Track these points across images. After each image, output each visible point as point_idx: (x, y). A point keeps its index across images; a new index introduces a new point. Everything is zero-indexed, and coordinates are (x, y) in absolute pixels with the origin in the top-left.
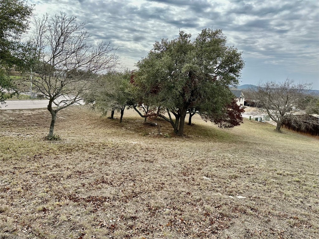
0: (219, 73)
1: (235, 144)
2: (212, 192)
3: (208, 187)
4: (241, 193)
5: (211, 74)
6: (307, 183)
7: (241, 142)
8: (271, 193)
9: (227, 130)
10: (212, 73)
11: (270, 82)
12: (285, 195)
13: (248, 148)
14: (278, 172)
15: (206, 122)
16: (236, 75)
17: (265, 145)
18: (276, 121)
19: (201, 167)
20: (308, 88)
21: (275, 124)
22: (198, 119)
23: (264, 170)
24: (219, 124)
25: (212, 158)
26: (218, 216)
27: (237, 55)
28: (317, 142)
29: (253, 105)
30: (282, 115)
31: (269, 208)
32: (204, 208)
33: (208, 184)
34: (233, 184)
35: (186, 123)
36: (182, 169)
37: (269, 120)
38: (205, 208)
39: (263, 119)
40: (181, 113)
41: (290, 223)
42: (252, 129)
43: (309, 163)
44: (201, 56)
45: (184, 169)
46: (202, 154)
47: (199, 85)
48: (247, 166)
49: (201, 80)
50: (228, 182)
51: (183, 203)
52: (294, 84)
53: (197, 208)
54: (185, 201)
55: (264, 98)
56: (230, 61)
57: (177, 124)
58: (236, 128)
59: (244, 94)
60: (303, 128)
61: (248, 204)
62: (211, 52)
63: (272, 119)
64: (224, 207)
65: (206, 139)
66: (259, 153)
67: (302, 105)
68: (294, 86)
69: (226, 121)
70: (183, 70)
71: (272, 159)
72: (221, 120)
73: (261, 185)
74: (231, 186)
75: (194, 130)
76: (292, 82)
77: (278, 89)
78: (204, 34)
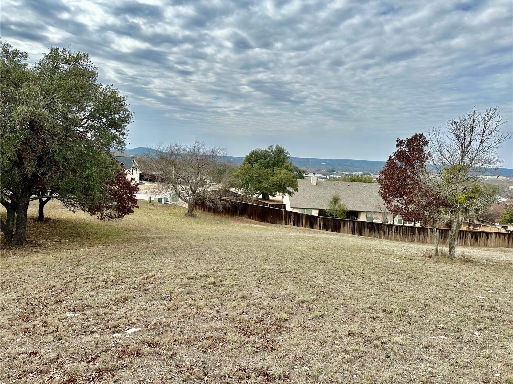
0: (89, 128)
1: (126, 245)
2: (82, 336)
3: (74, 331)
4: (132, 324)
5: (75, 129)
6: (225, 283)
7: (138, 240)
8: (179, 311)
9: (114, 223)
10: (77, 127)
11: (174, 145)
12: (197, 307)
13: (147, 247)
14: (188, 276)
15: (74, 212)
16: (119, 132)
17: (173, 238)
18: (186, 201)
19: (62, 297)
20: (222, 154)
21: (186, 206)
22: (58, 208)
23: (169, 278)
24: (99, 213)
25: (85, 277)
26: (92, 376)
27: (119, 100)
28: (236, 224)
29: (152, 179)
30: (194, 192)
31: (175, 335)
32: (65, 371)
33: (75, 324)
34: (121, 312)
35: (33, 219)
36: (21, 310)
37: (177, 201)
38: (68, 371)
39: (169, 199)
40: (17, 200)
41: (203, 347)
42: (154, 217)
43: (227, 254)
44: (52, 96)
45: (25, 310)
46: (66, 273)
47: (53, 146)
48: (145, 276)
49: (56, 139)
50: (112, 312)
51: (20, 375)
52: (205, 150)
53: (51, 375)
54: (24, 371)
55: (169, 168)
56: (108, 108)
57: (11, 223)
58: (128, 217)
59: (139, 162)
60: (220, 208)
61: (143, 338)
62: (70, 90)
63: (181, 198)
64: (104, 357)
65: (76, 243)
66: (164, 252)
67: (217, 177)
68: (205, 152)
69: (109, 208)
70: (15, 118)
71: (181, 258)
72: (100, 207)
73: (164, 302)
74: (116, 317)
75: (51, 230)
76: (203, 145)
77: (186, 155)
78: (55, 56)
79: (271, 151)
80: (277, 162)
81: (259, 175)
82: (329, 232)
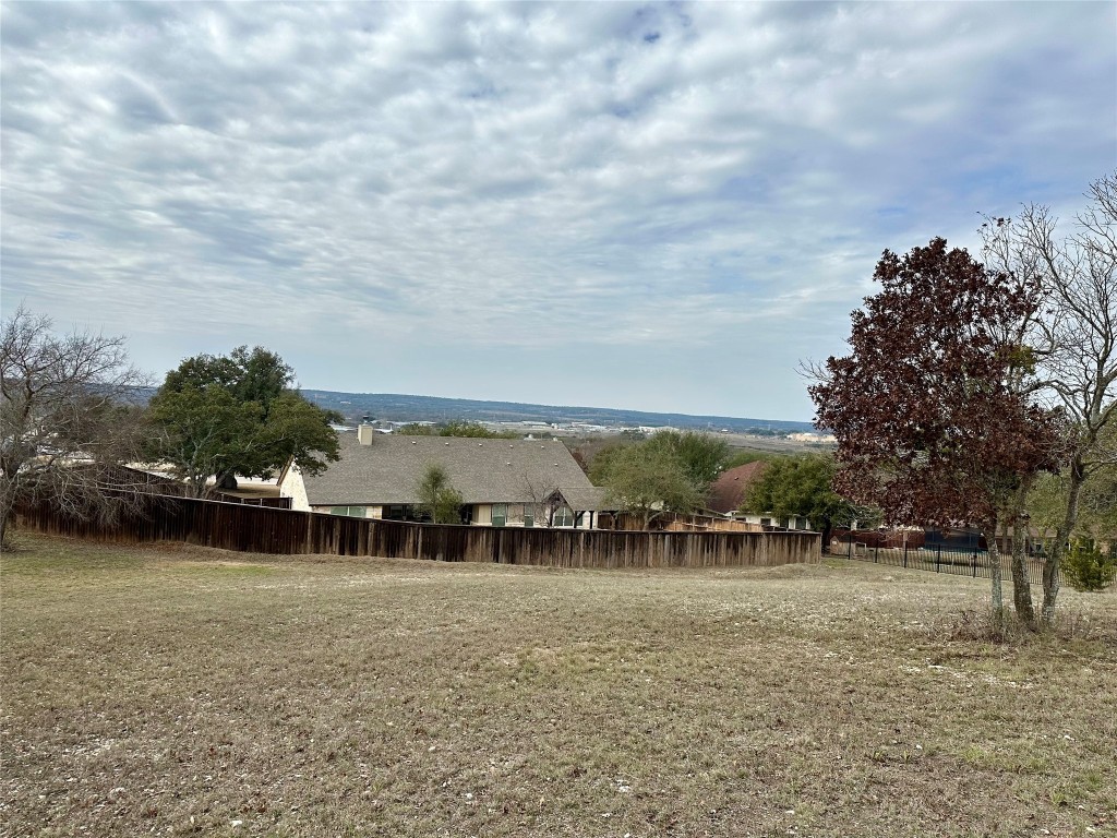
79: (242, 362)
80: (261, 388)
81: (226, 417)
82: (440, 562)
